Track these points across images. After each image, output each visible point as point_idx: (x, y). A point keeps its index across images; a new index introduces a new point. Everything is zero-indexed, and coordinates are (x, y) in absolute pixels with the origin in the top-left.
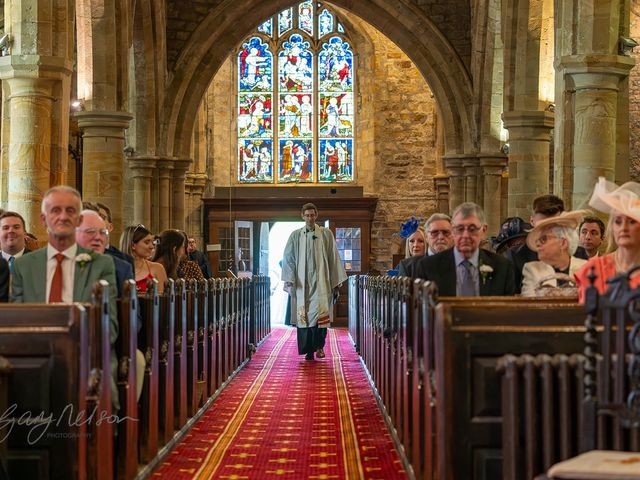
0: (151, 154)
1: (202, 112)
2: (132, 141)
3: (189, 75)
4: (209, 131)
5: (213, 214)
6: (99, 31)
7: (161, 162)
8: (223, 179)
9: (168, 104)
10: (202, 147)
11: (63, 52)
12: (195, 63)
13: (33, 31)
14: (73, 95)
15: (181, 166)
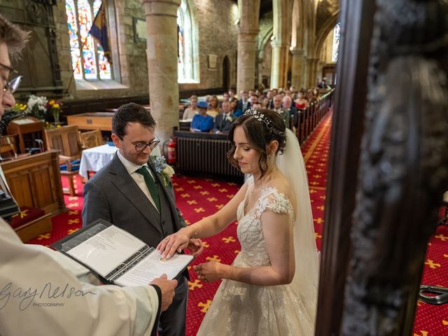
0: (310, 57)
1: (324, 45)
2: (306, 54)
3: (321, 36)
4: (326, 49)
5: (326, 70)
6: (298, 29)
7: (312, 60)
8: (328, 62)
9: (315, 44)
10: (324, 54)
11: (288, 40)
12: (322, 34)
13: (280, 35)
14: (290, 45)
15: (317, 60)
